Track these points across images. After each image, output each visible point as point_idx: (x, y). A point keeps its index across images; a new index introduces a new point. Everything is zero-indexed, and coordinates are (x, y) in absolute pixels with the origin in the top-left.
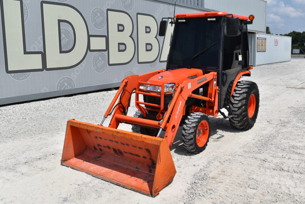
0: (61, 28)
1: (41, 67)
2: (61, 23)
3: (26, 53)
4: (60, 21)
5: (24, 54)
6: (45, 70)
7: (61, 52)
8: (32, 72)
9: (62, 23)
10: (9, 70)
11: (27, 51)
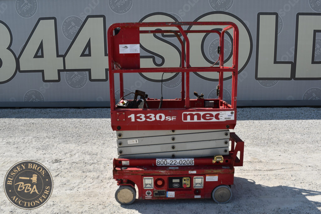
0: (316, 38)
1: (289, 76)
2: (316, 33)
3: (275, 62)
6: (293, 79)
7: (313, 62)
8: (279, 81)
9: (318, 33)
10: (258, 77)
11: (277, 61)
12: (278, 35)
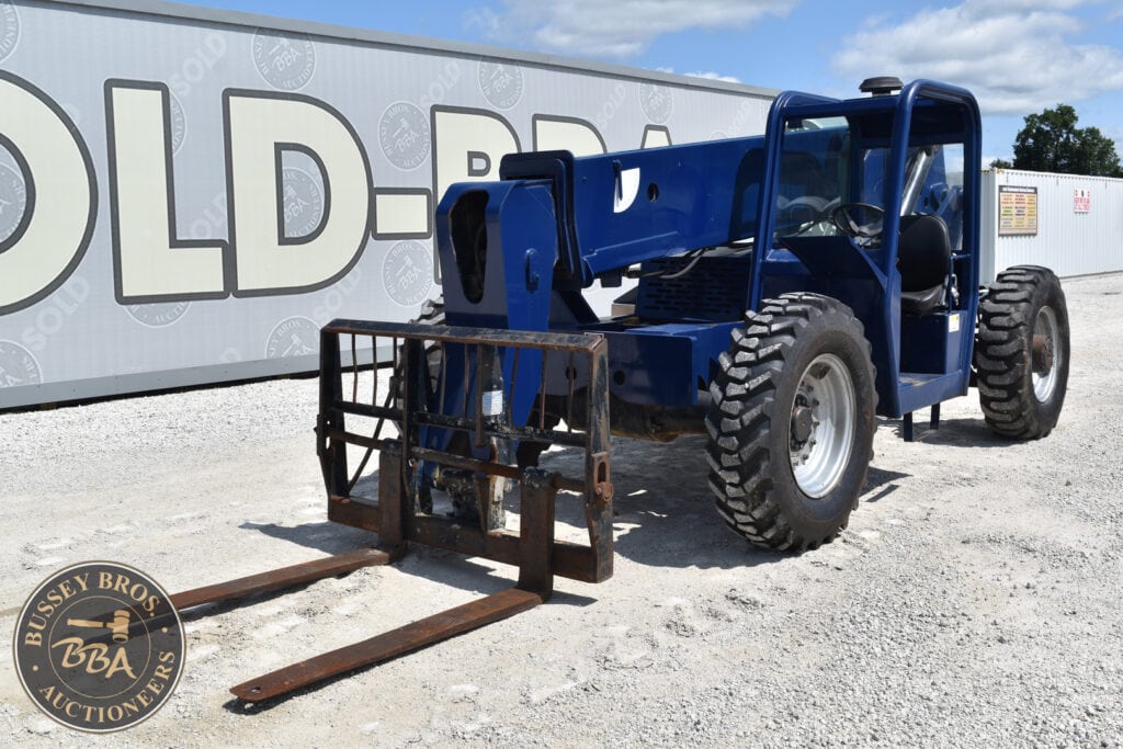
0: (284, 168)
1: (220, 288)
2: (283, 152)
3: (175, 243)
4: (280, 148)
5: (171, 247)
6: (231, 295)
7: (283, 240)
8: (191, 303)
9: (287, 152)
10: (126, 293)
11: (178, 238)
12: (174, 155)
